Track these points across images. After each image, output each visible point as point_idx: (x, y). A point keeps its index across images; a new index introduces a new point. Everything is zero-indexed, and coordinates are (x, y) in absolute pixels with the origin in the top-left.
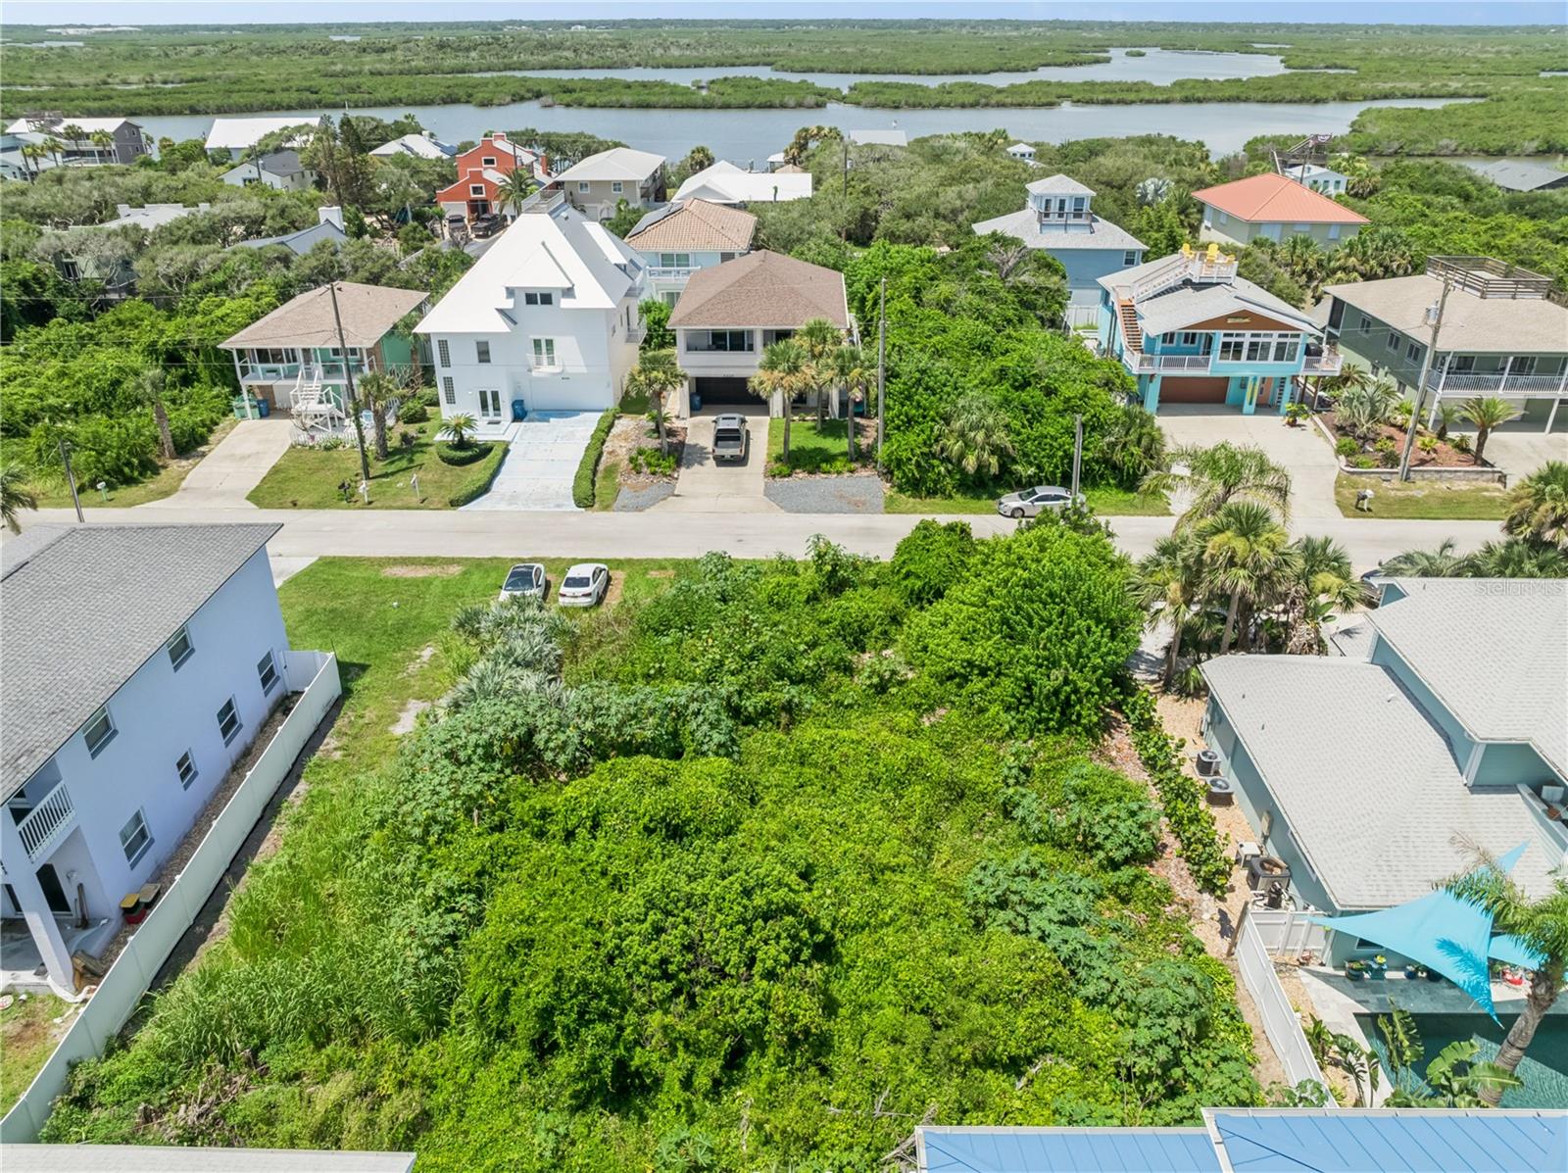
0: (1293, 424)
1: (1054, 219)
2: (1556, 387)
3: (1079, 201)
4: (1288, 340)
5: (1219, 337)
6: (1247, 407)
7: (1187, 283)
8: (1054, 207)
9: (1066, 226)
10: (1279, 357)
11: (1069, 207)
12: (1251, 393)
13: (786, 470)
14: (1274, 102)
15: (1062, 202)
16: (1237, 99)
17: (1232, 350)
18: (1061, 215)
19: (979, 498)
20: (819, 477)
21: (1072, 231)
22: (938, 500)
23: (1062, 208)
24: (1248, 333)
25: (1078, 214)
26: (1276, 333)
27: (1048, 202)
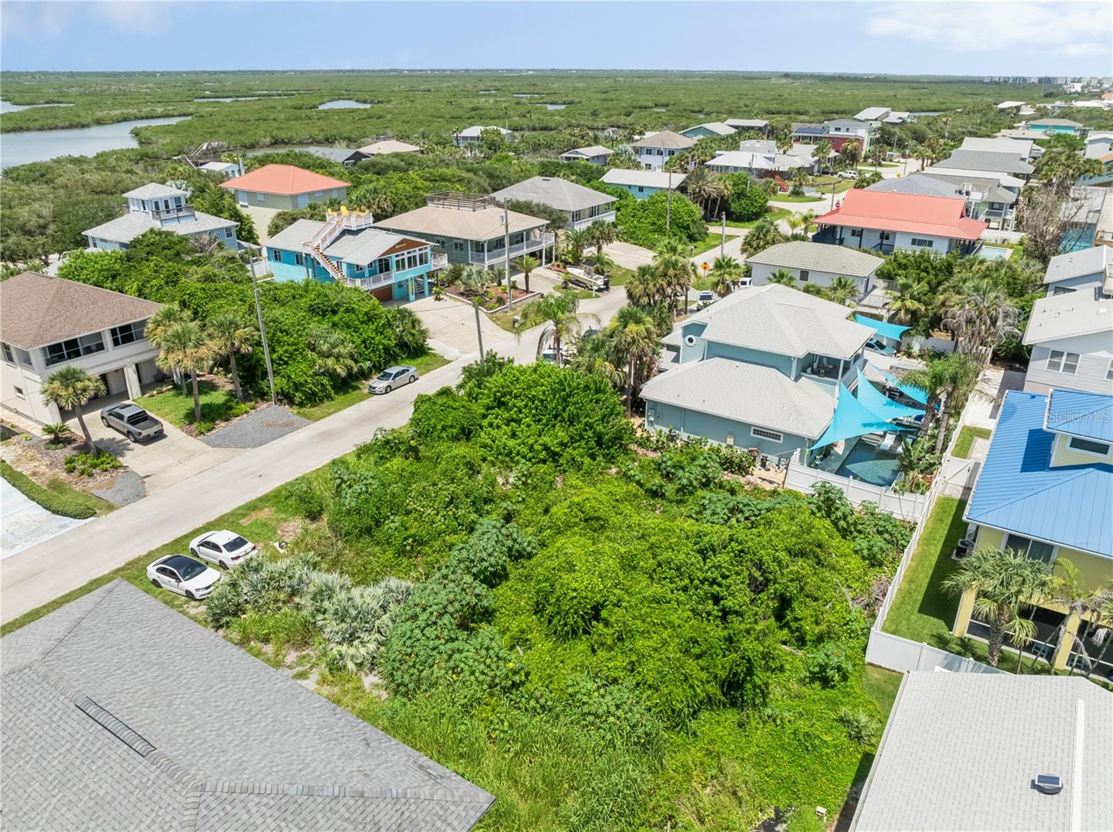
0: (438, 299)
1: (164, 215)
2: (522, 248)
3: (177, 199)
4: (423, 252)
5: (393, 259)
6: (412, 297)
7: (347, 232)
8: (162, 206)
9: (178, 218)
10: (421, 263)
11: (172, 205)
12: (412, 288)
13: (209, 425)
14: (50, 129)
15: (166, 202)
16: (19, 129)
17: (401, 264)
18: (168, 212)
19: (348, 392)
20: (235, 421)
21: (183, 221)
22: (326, 403)
23: (167, 206)
24: (405, 252)
25: (179, 209)
26: (417, 249)
27: (156, 203)
